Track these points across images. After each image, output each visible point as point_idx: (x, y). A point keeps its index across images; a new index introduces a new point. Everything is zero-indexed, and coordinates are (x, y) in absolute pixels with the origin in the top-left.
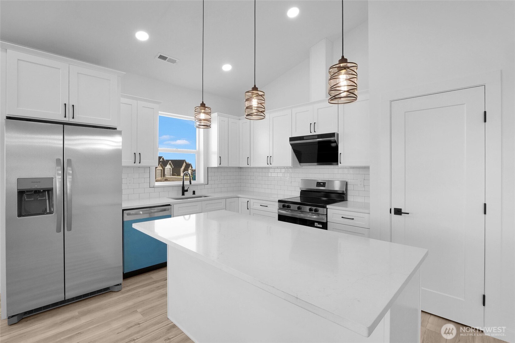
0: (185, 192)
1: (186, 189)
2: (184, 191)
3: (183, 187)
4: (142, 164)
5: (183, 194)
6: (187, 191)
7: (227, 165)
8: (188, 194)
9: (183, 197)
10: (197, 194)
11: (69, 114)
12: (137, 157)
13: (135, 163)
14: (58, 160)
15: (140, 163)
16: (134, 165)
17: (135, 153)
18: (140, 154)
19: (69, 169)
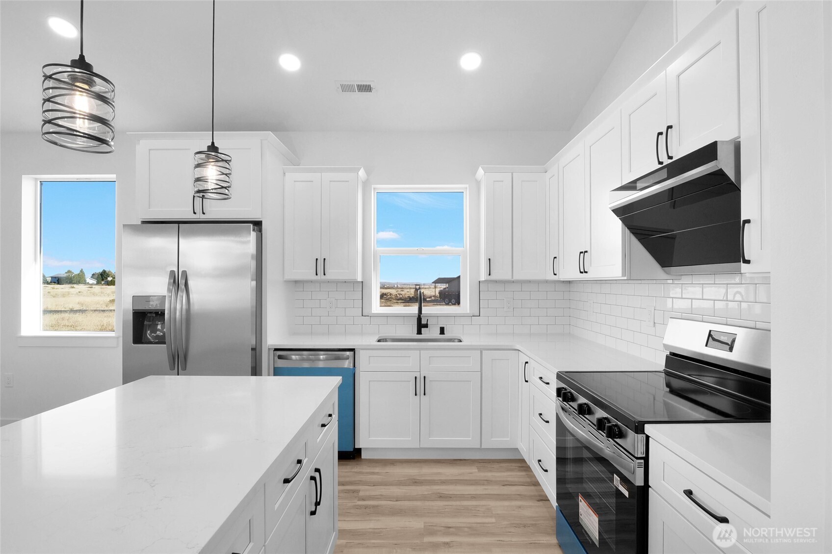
0: (422, 329)
1: (424, 322)
2: (421, 326)
3: (419, 319)
4: (328, 276)
5: (419, 332)
6: (426, 326)
7: (508, 277)
8: (432, 332)
9: (419, 337)
10: (448, 334)
11: (198, 209)
12: (321, 266)
13: (317, 274)
14: (172, 272)
15: (324, 274)
16: (314, 277)
17: (317, 259)
18: (324, 259)
19: (182, 282)
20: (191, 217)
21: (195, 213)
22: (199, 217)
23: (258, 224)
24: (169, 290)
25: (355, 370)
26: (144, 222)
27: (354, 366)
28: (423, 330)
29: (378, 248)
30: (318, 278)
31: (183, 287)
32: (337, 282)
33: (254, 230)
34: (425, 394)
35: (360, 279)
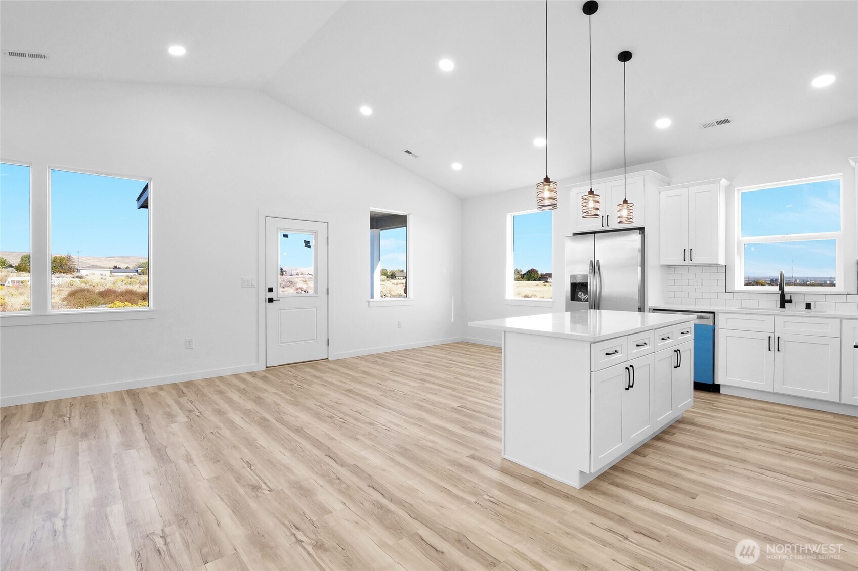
1: (787, 298)
2: (784, 301)
3: (782, 296)
4: (694, 262)
5: (782, 307)
6: (790, 301)
8: (797, 307)
11: (605, 224)
12: (688, 254)
13: (685, 260)
14: (591, 261)
15: (691, 260)
16: (683, 263)
17: (685, 250)
18: (691, 249)
19: (597, 268)
20: (601, 229)
21: (603, 226)
22: (606, 228)
23: (642, 230)
24: (590, 273)
25: (714, 327)
26: (574, 235)
27: (714, 324)
28: (787, 305)
29: (743, 238)
30: (686, 263)
31: (598, 271)
32: (703, 266)
33: (640, 234)
34: (778, 350)
35: (724, 263)
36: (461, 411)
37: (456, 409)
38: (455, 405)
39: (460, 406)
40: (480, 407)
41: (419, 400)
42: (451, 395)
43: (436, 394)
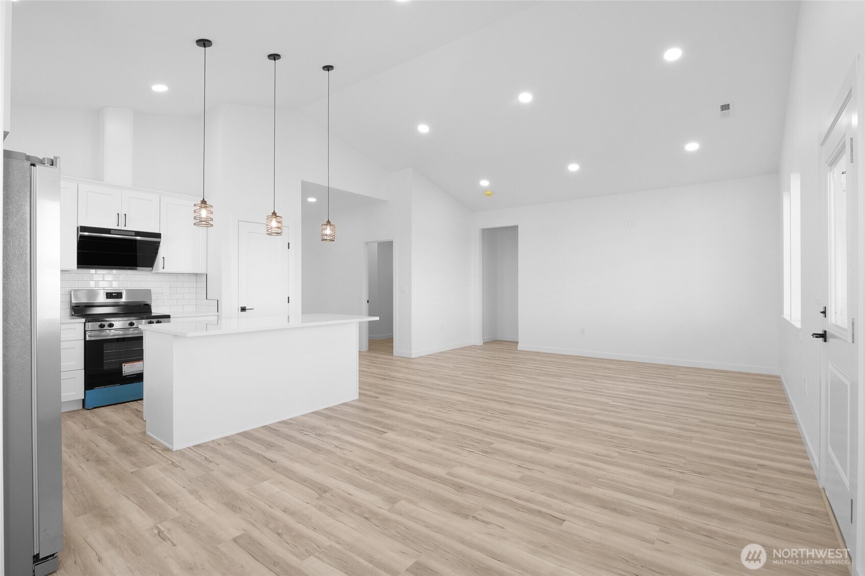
36: (384, 427)
37: (389, 429)
38: (390, 435)
39: (385, 433)
40: (362, 434)
41: (436, 438)
42: (397, 450)
43: (419, 450)
